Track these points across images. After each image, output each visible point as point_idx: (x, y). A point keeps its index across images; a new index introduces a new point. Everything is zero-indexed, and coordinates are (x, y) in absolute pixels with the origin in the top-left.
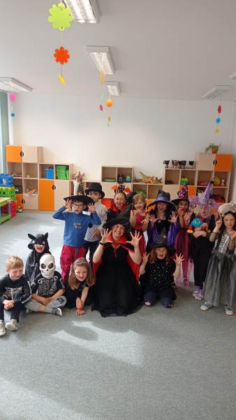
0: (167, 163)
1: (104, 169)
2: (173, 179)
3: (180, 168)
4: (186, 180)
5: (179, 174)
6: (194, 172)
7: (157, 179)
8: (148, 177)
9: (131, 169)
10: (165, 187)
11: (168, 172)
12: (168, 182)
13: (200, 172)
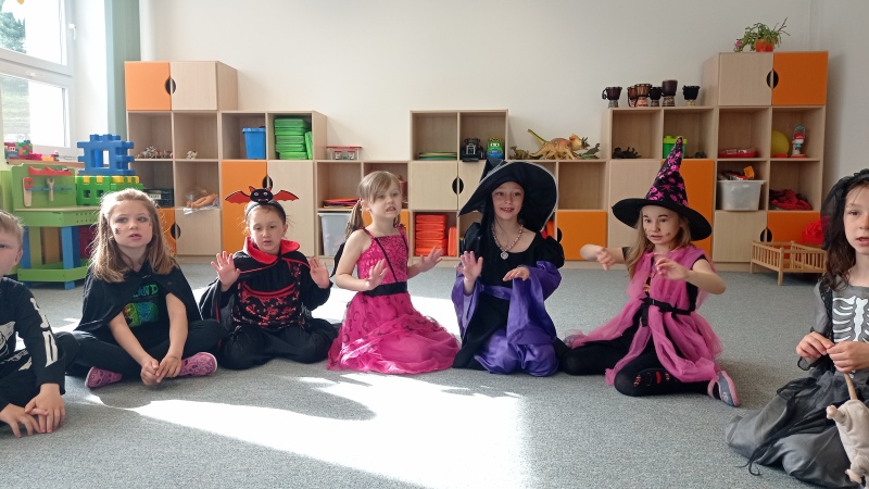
0: (613, 94)
1: (420, 120)
2: (633, 145)
3: (659, 105)
5: (654, 123)
6: (706, 113)
7: (584, 145)
8: (557, 141)
9: (501, 116)
10: (614, 167)
11: (618, 117)
12: (618, 154)
13: (725, 113)
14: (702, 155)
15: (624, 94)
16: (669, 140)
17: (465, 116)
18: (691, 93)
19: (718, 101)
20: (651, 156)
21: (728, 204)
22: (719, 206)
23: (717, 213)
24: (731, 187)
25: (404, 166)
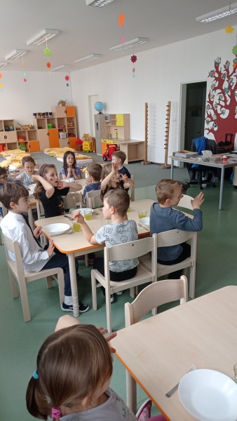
0: (35, 114)
2: (42, 125)
3: (45, 117)
4: (50, 125)
5: (45, 122)
6: (54, 119)
8: (26, 126)
10: (39, 131)
11: (38, 120)
12: (39, 128)
13: (58, 119)
14: (55, 127)
15: (38, 115)
16: (48, 125)
17: (5, 121)
18: (51, 114)
19: (56, 116)
20: (46, 128)
21: (61, 137)
23: (59, 139)
24: (61, 134)
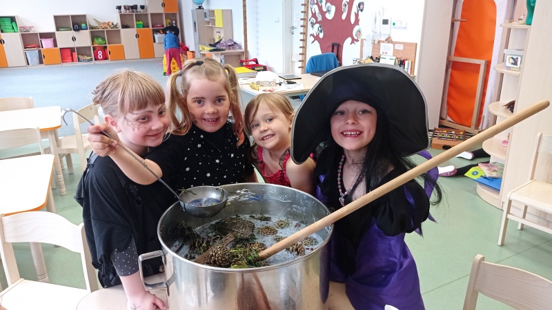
1: (56, 18)
2: (129, 24)
3: (133, 12)
4: (141, 22)
5: (133, 18)
6: (147, 15)
7: (113, 24)
8: (104, 23)
9: (84, 16)
10: (123, 31)
11: (122, 16)
12: (124, 26)
13: (152, 15)
14: (148, 27)
15: (123, 8)
16: (138, 23)
17: (73, 17)
18: (142, 7)
19: (150, 11)
20: (133, 27)
21: (157, 41)
22: (155, 42)
23: (154, 44)
24: (157, 36)
25: (54, 33)
